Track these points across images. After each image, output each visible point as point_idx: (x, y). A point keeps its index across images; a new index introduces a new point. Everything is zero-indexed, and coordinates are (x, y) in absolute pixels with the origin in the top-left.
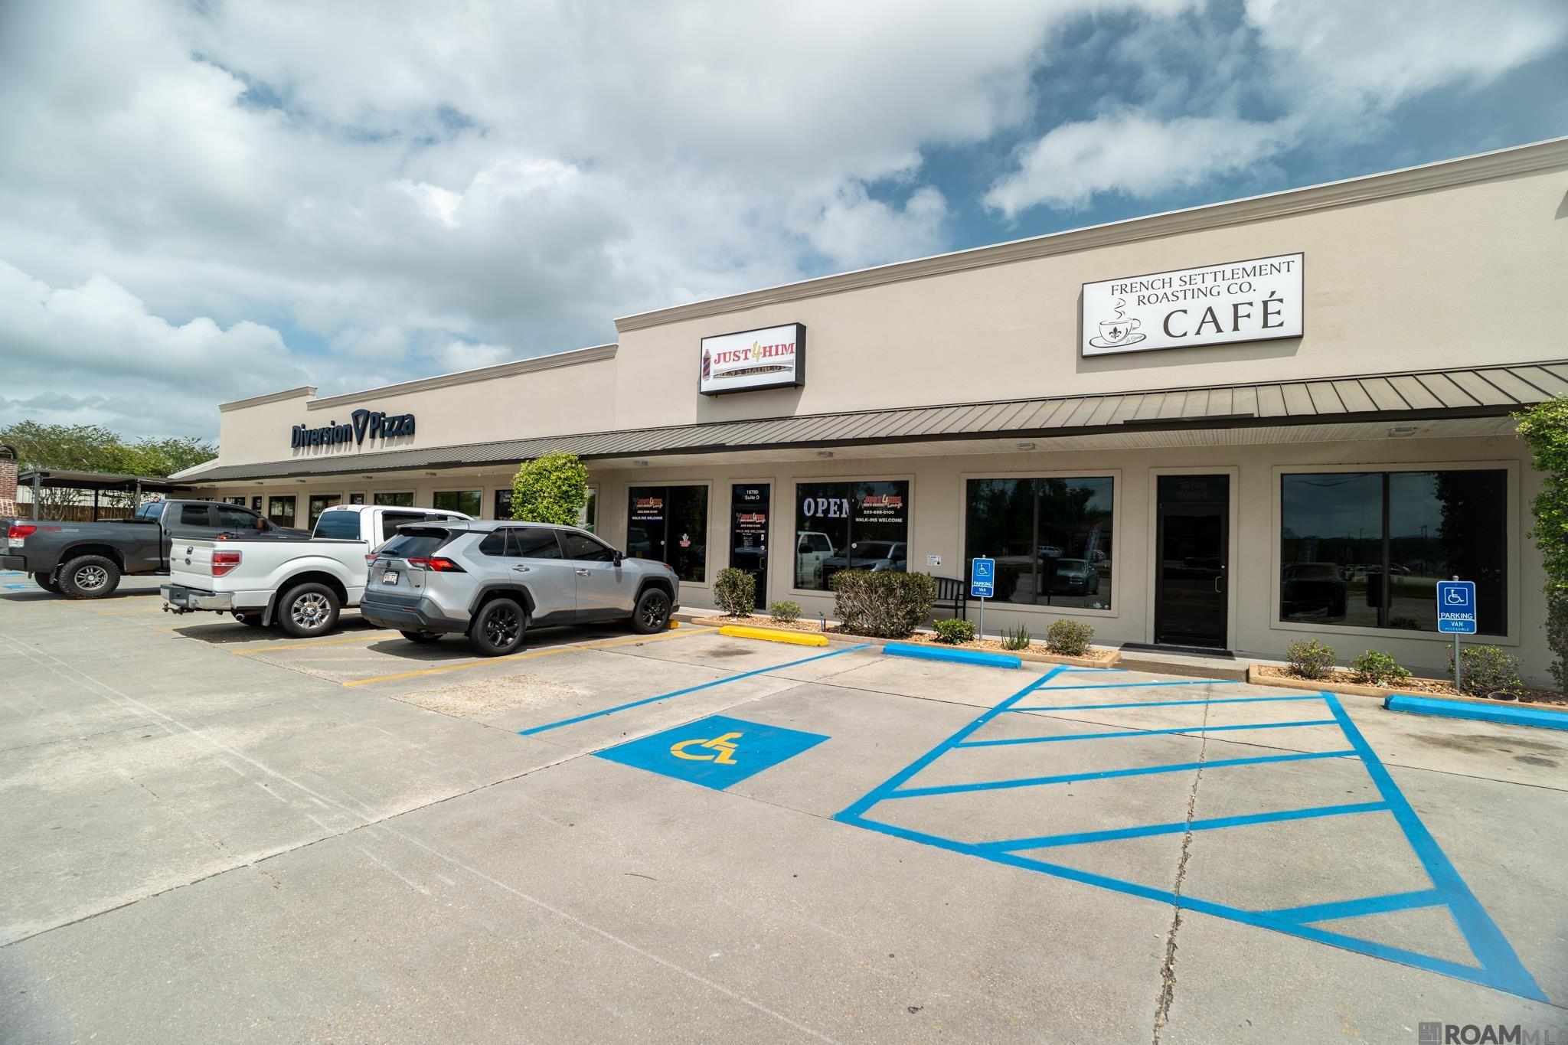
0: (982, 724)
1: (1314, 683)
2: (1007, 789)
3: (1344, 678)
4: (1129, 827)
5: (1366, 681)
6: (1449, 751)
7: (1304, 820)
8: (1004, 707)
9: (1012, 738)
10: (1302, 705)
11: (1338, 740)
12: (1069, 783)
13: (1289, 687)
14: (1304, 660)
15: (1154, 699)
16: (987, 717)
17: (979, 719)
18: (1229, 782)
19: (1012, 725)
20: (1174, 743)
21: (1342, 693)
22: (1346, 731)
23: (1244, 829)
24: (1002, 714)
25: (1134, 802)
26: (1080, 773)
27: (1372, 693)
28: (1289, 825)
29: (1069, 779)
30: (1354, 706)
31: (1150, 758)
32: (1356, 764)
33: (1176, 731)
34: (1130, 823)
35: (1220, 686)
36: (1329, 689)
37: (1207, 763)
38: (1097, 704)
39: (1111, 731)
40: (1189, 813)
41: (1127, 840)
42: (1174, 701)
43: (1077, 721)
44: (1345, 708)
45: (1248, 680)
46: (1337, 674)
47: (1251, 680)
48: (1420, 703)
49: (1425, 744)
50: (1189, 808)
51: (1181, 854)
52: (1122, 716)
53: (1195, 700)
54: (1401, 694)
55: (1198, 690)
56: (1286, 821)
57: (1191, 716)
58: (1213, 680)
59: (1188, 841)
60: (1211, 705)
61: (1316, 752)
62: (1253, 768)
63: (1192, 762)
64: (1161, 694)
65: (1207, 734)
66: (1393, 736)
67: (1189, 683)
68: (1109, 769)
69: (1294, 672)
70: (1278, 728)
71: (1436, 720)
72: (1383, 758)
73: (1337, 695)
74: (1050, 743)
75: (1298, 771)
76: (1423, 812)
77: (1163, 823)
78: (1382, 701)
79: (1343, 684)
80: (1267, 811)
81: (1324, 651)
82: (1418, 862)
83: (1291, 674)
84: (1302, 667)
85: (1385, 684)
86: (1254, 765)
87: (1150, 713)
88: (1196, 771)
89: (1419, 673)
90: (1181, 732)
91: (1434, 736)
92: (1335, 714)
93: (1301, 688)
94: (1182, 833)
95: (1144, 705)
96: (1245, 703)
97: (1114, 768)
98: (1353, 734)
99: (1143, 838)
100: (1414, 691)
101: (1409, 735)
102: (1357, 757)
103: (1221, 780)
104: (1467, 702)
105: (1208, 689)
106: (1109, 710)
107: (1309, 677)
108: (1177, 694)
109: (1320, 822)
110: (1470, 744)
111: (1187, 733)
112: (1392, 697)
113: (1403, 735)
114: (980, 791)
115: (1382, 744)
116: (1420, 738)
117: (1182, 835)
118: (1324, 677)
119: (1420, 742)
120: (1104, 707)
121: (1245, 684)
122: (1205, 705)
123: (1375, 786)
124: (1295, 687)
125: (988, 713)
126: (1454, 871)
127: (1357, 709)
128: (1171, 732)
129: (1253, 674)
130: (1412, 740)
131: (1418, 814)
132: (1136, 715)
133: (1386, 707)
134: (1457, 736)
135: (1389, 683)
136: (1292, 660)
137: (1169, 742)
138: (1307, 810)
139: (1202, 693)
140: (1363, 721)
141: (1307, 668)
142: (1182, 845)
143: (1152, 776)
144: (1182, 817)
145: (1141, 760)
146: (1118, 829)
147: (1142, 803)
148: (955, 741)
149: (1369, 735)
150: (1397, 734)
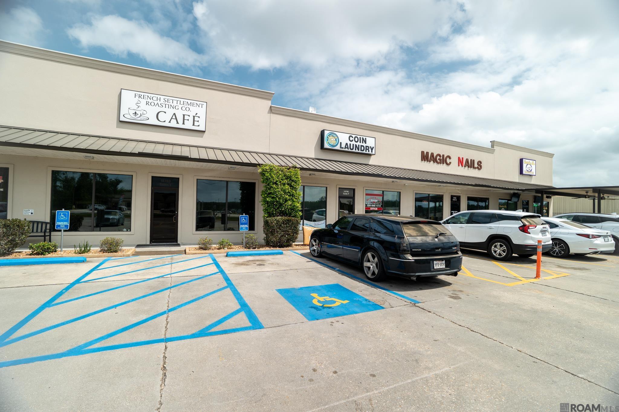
0: (65, 292)
1: (207, 251)
2: (83, 320)
3: (215, 248)
4: (144, 319)
5: (221, 248)
6: (243, 266)
7: (205, 298)
8: (78, 281)
9: (84, 295)
10: (203, 259)
11: (214, 269)
12: (116, 308)
13: (199, 254)
14: (203, 244)
15: (151, 266)
16: (67, 289)
17: (63, 290)
18: (181, 291)
19: (83, 289)
20: (160, 281)
21: (215, 253)
22: (216, 266)
23: (187, 306)
24: (77, 285)
25: (146, 308)
26: (120, 302)
27: (223, 252)
28: (201, 301)
29: (115, 306)
30: (218, 257)
31: (151, 289)
32: (220, 275)
33: (160, 276)
34: (144, 317)
35: (176, 257)
36: (211, 253)
37: (173, 286)
38: (126, 272)
39: (133, 282)
40: (167, 306)
41: (144, 324)
42: (159, 265)
43: (117, 281)
44: (215, 258)
45: (185, 253)
46: (213, 247)
47: (186, 253)
48: (235, 253)
49: (237, 265)
50: (167, 305)
51: (165, 323)
52: (138, 275)
53: (167, 264)
54: (231, 252)
55: (168, 259)
56: (200, 300)
57: (166, 270)
58: (173, 255)
59: (168, 317)
60: (173, 265)
61: (208, 274)
62: (189, 284)
63: (167, 287)
64: (154, 263)
65: (172, 275)
66: (229, 265)
67: (164, 257)
68: (134, 298)
69: (201, 248)
70: (196, 269)
71: (239, 258)
72: (227, 272)
73: (213, 254)
74: (104, 293)
75: (203, 282)
76: (237, 286)
77: (158, 313)
78: (225, 254)
79: (215, 250)
80: (194, 298)
81: (210, 240)
82: (236, 301)
83: (199, 249)
84: (203, 246)
85: (226, 249)
86: (189, 283)
87: (150, 271)
88: (169, 290)
89: (235, 244)
90: (162, 277)
91: (239, 263)
92: (213, 261)
93: (203, 254)
94: (166, 315)
95: (147, 269)
96: (185, 262)
97: (136, 297)
98: (218, 266)
99: (150, 321)
100: (234, 250)
101: (233, 264)
102: (220, 273)
103: (178, 291)
104: (247, 251)
105: (172, 259)
106: (132, 273)
107: (205, 249)
108: (160, 262)
109: (210, 297)
110: (247, 263)
111: (165, 277)
112: (228, 253)
113: (231, 264)
114: (66, 325)
115: (226, 268)
116: (236, 264)
117: (165, 315)
118: (210, 249)
119: (235, 265)
120: (130, 272)
121: (185, 255)
122: (171, 265)
123: (225, 281)
124: (201, 254)
125: (69, 286)
126: (245, 301)
127: (219, 258)
128: (158, 277)
129: (187, 251)
130: (234, 265)
131: (236, 287)
132: (144, 273)
133: (227, 256)
134: (244, 262)
135: (227, 248)
136: (200, 244)
137: (158, 281)
138: (206, 294)
139: (170, 260)
140: (221, 261)
141: (204, 247)
142: (166, 319)
143: (152, 296)
144: (165, 309)
145: (147, 291)
146: (139, 321)
147: (149, 307)
148: (48, 304)
149: (223, 266)
150: (230, 264)
